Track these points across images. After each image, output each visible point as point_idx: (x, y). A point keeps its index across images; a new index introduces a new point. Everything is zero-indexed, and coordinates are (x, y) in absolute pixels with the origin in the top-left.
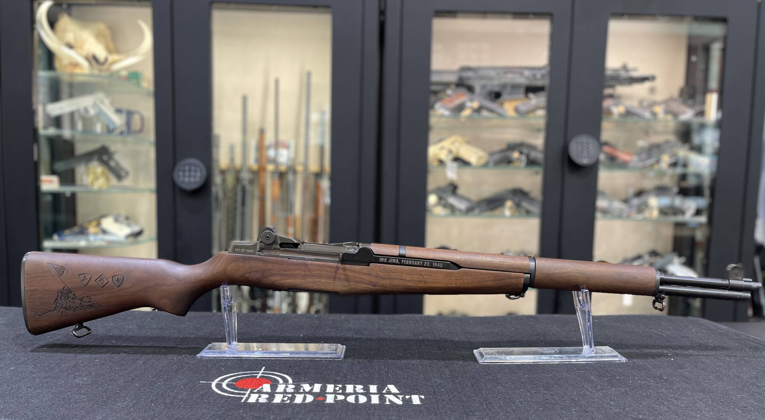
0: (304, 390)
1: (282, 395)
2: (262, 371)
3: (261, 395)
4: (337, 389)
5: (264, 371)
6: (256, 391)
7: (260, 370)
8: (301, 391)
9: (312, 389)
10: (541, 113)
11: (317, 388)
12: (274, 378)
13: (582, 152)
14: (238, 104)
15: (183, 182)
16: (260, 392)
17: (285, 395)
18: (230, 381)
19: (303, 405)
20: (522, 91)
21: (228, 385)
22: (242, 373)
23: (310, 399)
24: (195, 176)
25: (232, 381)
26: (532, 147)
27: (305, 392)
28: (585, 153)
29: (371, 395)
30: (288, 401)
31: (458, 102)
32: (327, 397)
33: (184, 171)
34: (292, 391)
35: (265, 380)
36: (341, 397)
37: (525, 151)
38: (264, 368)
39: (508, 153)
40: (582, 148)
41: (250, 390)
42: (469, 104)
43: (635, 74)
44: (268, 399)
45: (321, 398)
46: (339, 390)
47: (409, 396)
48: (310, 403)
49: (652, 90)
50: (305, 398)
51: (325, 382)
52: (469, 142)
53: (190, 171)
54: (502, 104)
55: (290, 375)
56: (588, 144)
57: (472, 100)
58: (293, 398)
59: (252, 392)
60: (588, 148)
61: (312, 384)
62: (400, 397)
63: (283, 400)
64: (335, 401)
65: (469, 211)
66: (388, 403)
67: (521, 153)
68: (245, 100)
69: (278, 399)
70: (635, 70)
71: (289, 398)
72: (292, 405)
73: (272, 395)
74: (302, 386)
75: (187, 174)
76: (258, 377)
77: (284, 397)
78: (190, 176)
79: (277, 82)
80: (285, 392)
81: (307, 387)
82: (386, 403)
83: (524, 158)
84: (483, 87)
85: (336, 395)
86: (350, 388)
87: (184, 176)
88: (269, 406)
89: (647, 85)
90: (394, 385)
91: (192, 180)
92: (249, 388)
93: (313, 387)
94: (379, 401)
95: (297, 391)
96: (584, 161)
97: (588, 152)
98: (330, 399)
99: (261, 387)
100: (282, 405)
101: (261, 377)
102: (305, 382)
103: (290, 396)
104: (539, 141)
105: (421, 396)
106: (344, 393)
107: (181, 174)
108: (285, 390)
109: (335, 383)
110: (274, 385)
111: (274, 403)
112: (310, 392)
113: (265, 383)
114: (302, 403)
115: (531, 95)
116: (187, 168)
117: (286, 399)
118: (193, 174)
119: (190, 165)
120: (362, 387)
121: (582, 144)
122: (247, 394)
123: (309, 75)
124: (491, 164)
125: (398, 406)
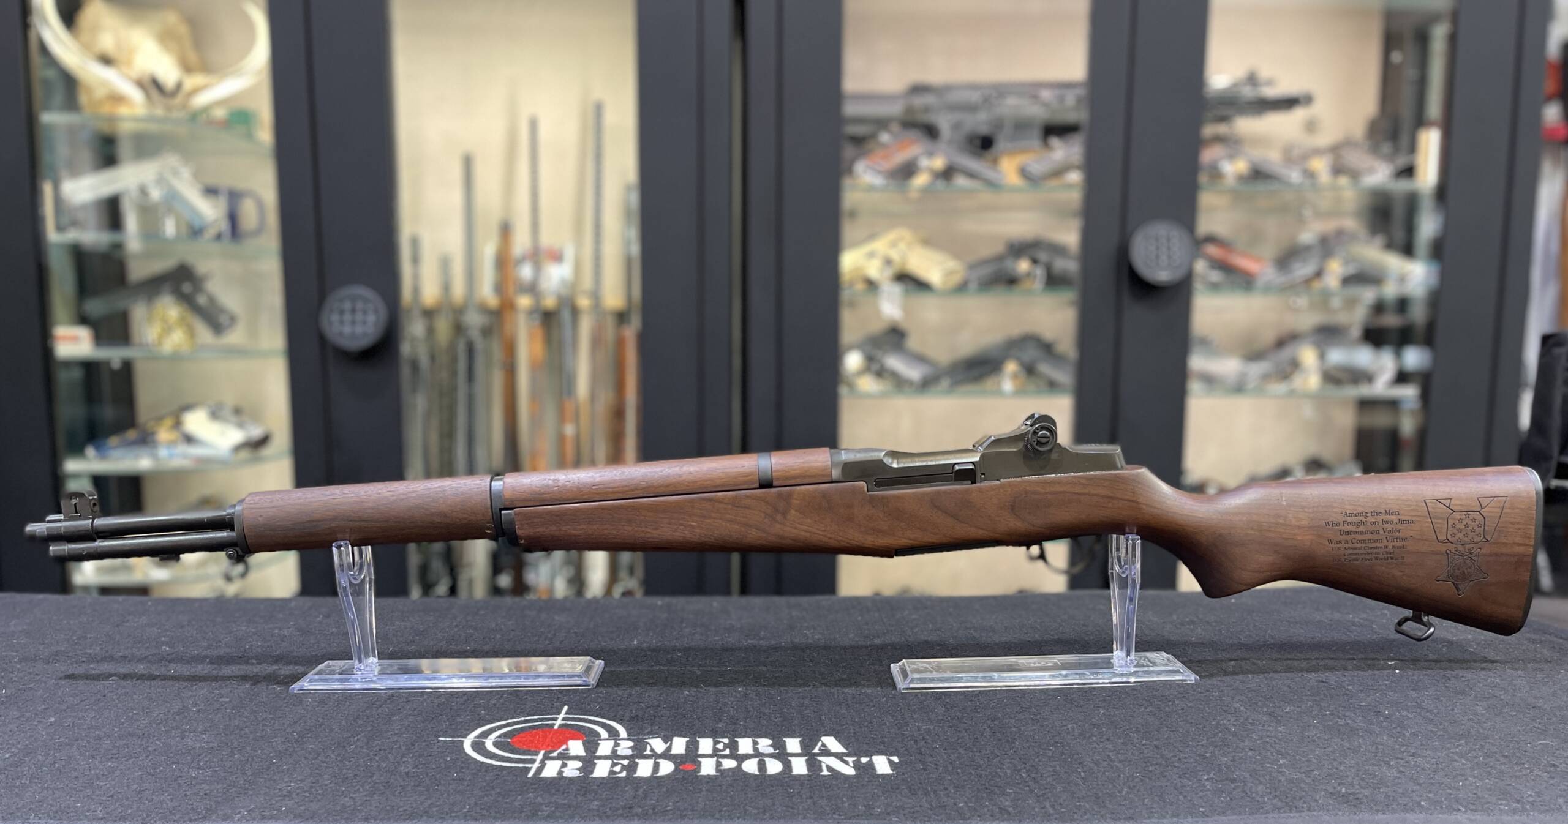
0: (652, 750)
1: (609, 762)
2: (562, 715)
3: (566, 762)
4: (720, 746)
5: (566, 714)
6: (555, 754)
7: (559, 713)
8: (648, 752)
9: (669, 749)
10: (1075, 177)
11: (679, 745)
12: (588, 728)
13: (1157, 257)
14: (456, 172)
15: (341, 334)
16: (565, 757)
17: (615, 761)
18: (499, 737)
19: (655, 780)
20: (1036, 133)
21: (496, 744)
22: (523, 719)
23: (667, 768)
24: (364, 323)
25: (505, 735)
26: (1058, 250)
27: (654, 755)
28: (1164, 258)
29: (789, 758)
30: (624, 774)
31: (900, 157)
32: (702, 764)
33: (342, 312)
34: (629, 752)
35: (570, 732)
36: (729, 764)
37: (1043, 256)
38: (566, 708)
39: (1009, 264)
40: (1158, 248)
41: (542, 752)
42: (924, 162)
43: (1270, 92)
44: (582, 770)
45: (689, 767)
46: (724, 750)
47: (868, 759)
48: (668, 776)
49: (1311, 126)
50: (656, 767)
51: (693, 734)
52: (928, 242)
53: (353, 311)
54: (995, 161)
55: (620, 721)
56: (1169, 240)
57: (930, 154)
58: (632, 768)
59: (547, 757)
60: (1169, 248)
61: (667, 739)
62: (850, 760)
63: (612, 772)
64: (718, 770)
65: (926, 385)
66: (825, 772)
67: (1035, 261)
68: (468, 163)
69: (602, 770)
70: (1270, 83)
71: (624, 767)
72: (632, 781)
73: (589, 762)
74: (648, 743)
75: (347, 317)
76: (556, 727)
77: (614, 765)
78: (353, 323)
79: (533, 125)
80: (614, 756)
81: (657, 744)
82: (822, 773)
83: (1040, 272)
84: (956, 126)
85: (720, 760)
86: (745, 745)
87: (342, 322)
88: (585, 783)
89: (1298, 115)
90: (836, 738)
91: (359, 329)
92: (540, 750)
93: (671, 743)
94: (808, 770)
95: (639, 751)
96: (1162, 275)
97: (1169, 257)
98: (708, 768)
99: (564, 747)
100: (612, 781)
101: (561, 726)
102: (653, 734)
103: (625, 762)
104: (1070, 237)
105: (891, 758)
106: (734, 756)
107: (335, 318)
108: (614, 752)
109: (715, 734)
110: (591, 742)
111: (595, 778)
112: (667, 755)
113: (573, 738)
114: (652, 776)
115: (1055, 141)
116: (347, 305)
117: (617, 769)
118: (359, 317)
119: (354, 299)
120: (769, 742)
121: (1157, 239)
122: (538, 761)
123: (599, 109)
124: (973, 286)
125: (847, 778)
